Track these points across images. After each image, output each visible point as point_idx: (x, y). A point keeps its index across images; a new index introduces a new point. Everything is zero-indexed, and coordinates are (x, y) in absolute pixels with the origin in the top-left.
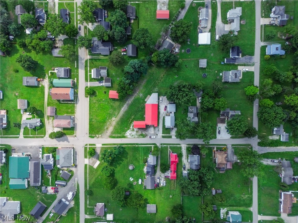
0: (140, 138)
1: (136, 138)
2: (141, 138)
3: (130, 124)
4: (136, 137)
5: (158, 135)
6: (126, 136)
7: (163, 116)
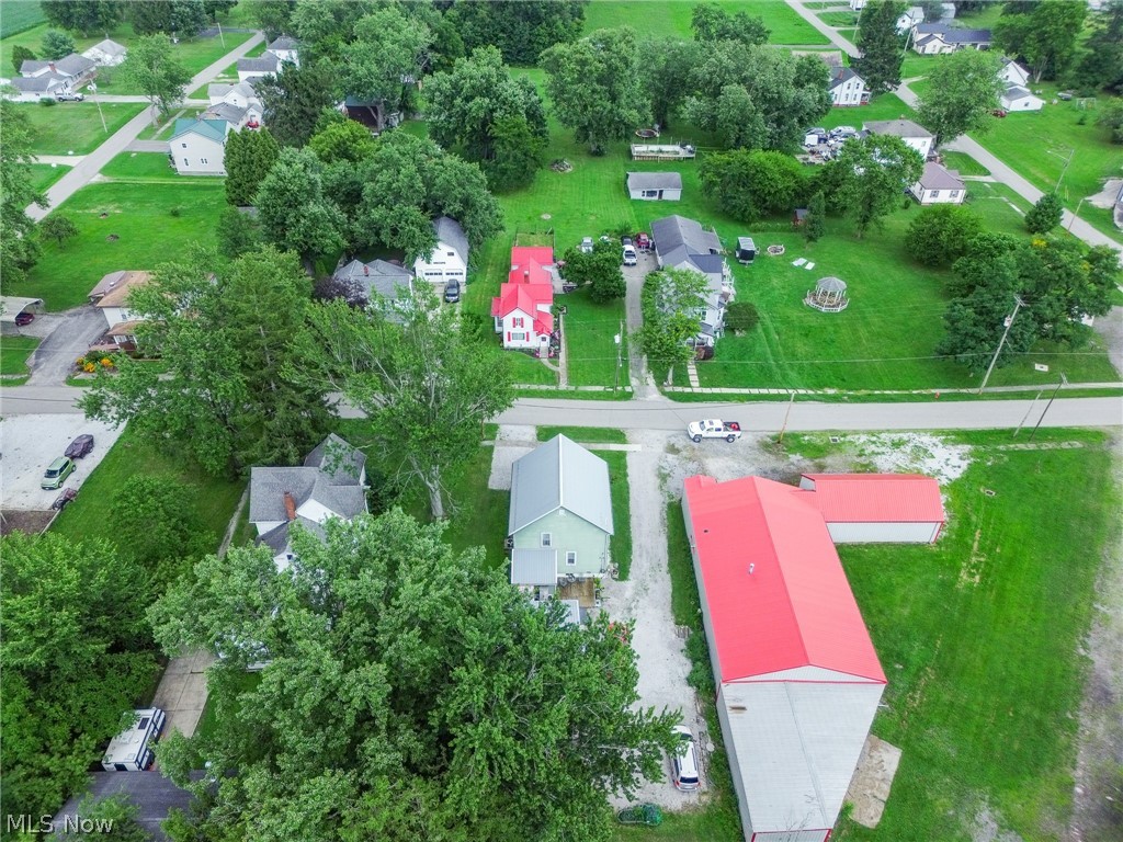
0: (824, 433)
1: (856, 432)
2: (812, 433)
3: (966, 522)
4: (864, 438)
5: (659, 449)
6: (955, 443)
7: (629, 586)
